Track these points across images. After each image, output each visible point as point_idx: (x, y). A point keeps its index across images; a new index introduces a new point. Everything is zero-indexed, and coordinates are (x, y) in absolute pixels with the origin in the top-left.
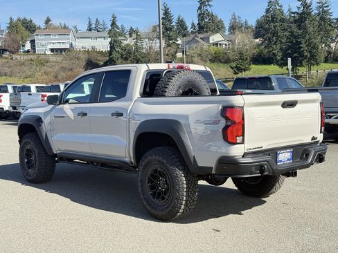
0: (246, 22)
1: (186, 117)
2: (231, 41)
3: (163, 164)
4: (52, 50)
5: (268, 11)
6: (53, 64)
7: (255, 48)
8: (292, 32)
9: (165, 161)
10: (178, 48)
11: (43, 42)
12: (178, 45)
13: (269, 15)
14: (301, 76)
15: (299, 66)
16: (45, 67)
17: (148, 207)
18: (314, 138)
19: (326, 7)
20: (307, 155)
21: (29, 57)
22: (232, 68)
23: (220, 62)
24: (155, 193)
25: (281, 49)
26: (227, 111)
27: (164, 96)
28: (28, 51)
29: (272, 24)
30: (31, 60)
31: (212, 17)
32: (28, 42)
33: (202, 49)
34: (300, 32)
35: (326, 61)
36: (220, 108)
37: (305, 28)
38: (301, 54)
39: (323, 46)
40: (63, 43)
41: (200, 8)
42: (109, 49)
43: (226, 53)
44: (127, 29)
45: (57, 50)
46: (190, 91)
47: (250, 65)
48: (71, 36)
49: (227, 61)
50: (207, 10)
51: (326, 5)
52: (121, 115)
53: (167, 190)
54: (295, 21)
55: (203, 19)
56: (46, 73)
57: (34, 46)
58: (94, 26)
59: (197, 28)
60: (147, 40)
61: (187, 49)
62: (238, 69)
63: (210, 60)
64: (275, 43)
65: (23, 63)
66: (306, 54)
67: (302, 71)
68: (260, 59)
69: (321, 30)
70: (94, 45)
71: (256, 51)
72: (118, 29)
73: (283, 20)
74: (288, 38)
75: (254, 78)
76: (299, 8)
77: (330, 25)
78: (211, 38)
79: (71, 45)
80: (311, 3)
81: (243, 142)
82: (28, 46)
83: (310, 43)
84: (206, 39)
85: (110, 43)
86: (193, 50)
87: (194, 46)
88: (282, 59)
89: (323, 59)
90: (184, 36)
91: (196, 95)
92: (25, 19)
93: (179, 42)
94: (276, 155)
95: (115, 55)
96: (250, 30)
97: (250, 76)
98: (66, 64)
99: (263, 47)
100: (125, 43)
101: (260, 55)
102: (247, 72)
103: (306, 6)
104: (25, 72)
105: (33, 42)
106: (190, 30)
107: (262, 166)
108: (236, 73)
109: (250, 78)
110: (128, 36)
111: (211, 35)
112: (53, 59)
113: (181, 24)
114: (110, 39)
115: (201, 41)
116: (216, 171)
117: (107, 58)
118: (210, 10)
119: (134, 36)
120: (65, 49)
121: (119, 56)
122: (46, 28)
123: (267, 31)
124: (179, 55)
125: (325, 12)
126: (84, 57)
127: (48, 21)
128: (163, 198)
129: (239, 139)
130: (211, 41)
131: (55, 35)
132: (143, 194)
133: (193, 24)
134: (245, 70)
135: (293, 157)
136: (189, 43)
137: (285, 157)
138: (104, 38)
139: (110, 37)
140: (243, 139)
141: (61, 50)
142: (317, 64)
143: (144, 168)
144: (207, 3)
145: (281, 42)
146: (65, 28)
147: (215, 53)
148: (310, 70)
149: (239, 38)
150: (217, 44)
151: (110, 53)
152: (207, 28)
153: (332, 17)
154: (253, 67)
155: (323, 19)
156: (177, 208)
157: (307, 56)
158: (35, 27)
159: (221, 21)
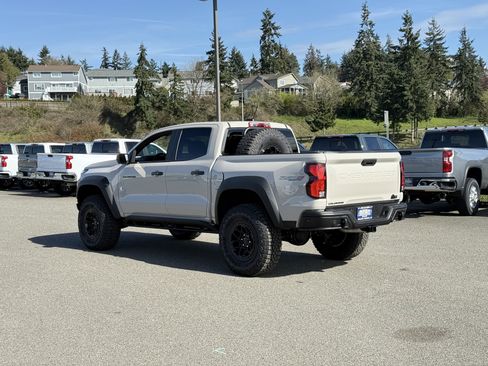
0: (328, 58)
1: (271, 174)
2: (307, 85)
3: (247, 219)
4: (52, 95)
5: (358, 44)
6: (54, 114)
7: (341, 96)
8: (391, 75)
9: (249, 217)
10: (233, 94)
11: (39, 83)
12: (233, 89)
13: (360, 50)
14: (404, 136)
15: (402, 122)
16: (42, 119)
17: (232, 264)
18: (393, 197)
19: (440, 39)
20: (387, 213)
21: (19, 104)
22: (309, 123)
23: (293, 114)
24: (238, 250)
25: (377, 97)
26: (311, 167)
27: (247, 154)
28: (17, 96)
29: (364, 63)
30: (22, 109)
31: (280, 50)
32: (18, 83)
33: (266, 95)
34: (403, 74)
35: (439, 114)
36: (304, 164)
37: (409, 69)
38: (404, 105)
39: (435, 93)
40: (68, 85)
41: (263, 38)
42: (135, 94)
43: (300, 103)
44: (159, 65)
45: (59, 94)
46: (272, 149)
47: (333, 118)
48: (80, 74)
49: (302, 113)
50: (273, 41)
51: (438, 37)
52: (202, 173)
53: (251, 245)
54: (397, 60)
55: (268, 54)
56: (43, 128)
57: (26, 89)
58: (111, 60)
59: (259, 66)
60: (189, 82)
61: (246, 95)
62: (317, 125)
63: (279, 112)
64: (369, 90)
65: (10, 114)
66: (411, 104)
67: (405, 128)
68: (347, 112)
69: (432, 71)
70: (112, 88)
71: (342, 100)
72: (148, 65)
73: (379, 58)
74: (386, 83)
75: (338, 137)
76: (401, 41)
77: (444, 65)
78: (279, 81)
79: (80, 88)
80: (418, 34)
81: (325, 197)
82: (17, 89)
83: (416, 91)
84: (273, 82)
85: (137, 86)
86: (254, 97)
87: (255, 91)
88: (378, 111)
89: (434, 112)
90: (241, 76)
91: (278, 153)
92: (11, 50)
93: (235, 85)
94: (356, 211)
95: (143, 103)
96: (333, 70)
97: (334, 135)
98: (72, 115)
99: (352, 94)
100: (158, 85)
101: (347, 105)
102: (330, 129)
103: (411, 38)
104: (13, 126)
105: (24, 83)
106: (249, 68)
107: (343, 219)
108: (314, 131)
109: (334, 138)
110: (161, 76)
111: (279, 76)
112: (54, 107)
113: (237, 59)
114: (135, 81)
115: (266, 85)
116: (300, 224)
117: (132, 108)
118: (277, 40)
119: (171, 76)
120: (71, 94)
121: (150, 104)
122: (42, 64)
123: (357, 71)
124: (235, 104)
125: (438, 47)
126: (99, 105)
127: (44, 53)
128: (247, 254)
129: (322, 194)
130: (279, 85)
131: (56, 73)
132: (227, 252)
133: (253, 60)
134: (327, 126)
135: (373, 214)
136: (248, 86)
137: (365, 214)
138: (128, 78)
139: (136, 77)
140: (325, 194)
141: (65, 95)
142: (426, 119)
143: (227, 226)
144: (273, 31)
145: (377, 88)
146: (70, 63)
147: (285, 102)
148: (416, 126)
149: (319, 81)
150: (287, 89)
151: (137, 100)
152: (273, 66)
153: (447, 54)
154: (339, 122)
155: (434, 56)
156: (261, 262)
157: (412, 107)
158: (25, 62)
159: (293, 57)
